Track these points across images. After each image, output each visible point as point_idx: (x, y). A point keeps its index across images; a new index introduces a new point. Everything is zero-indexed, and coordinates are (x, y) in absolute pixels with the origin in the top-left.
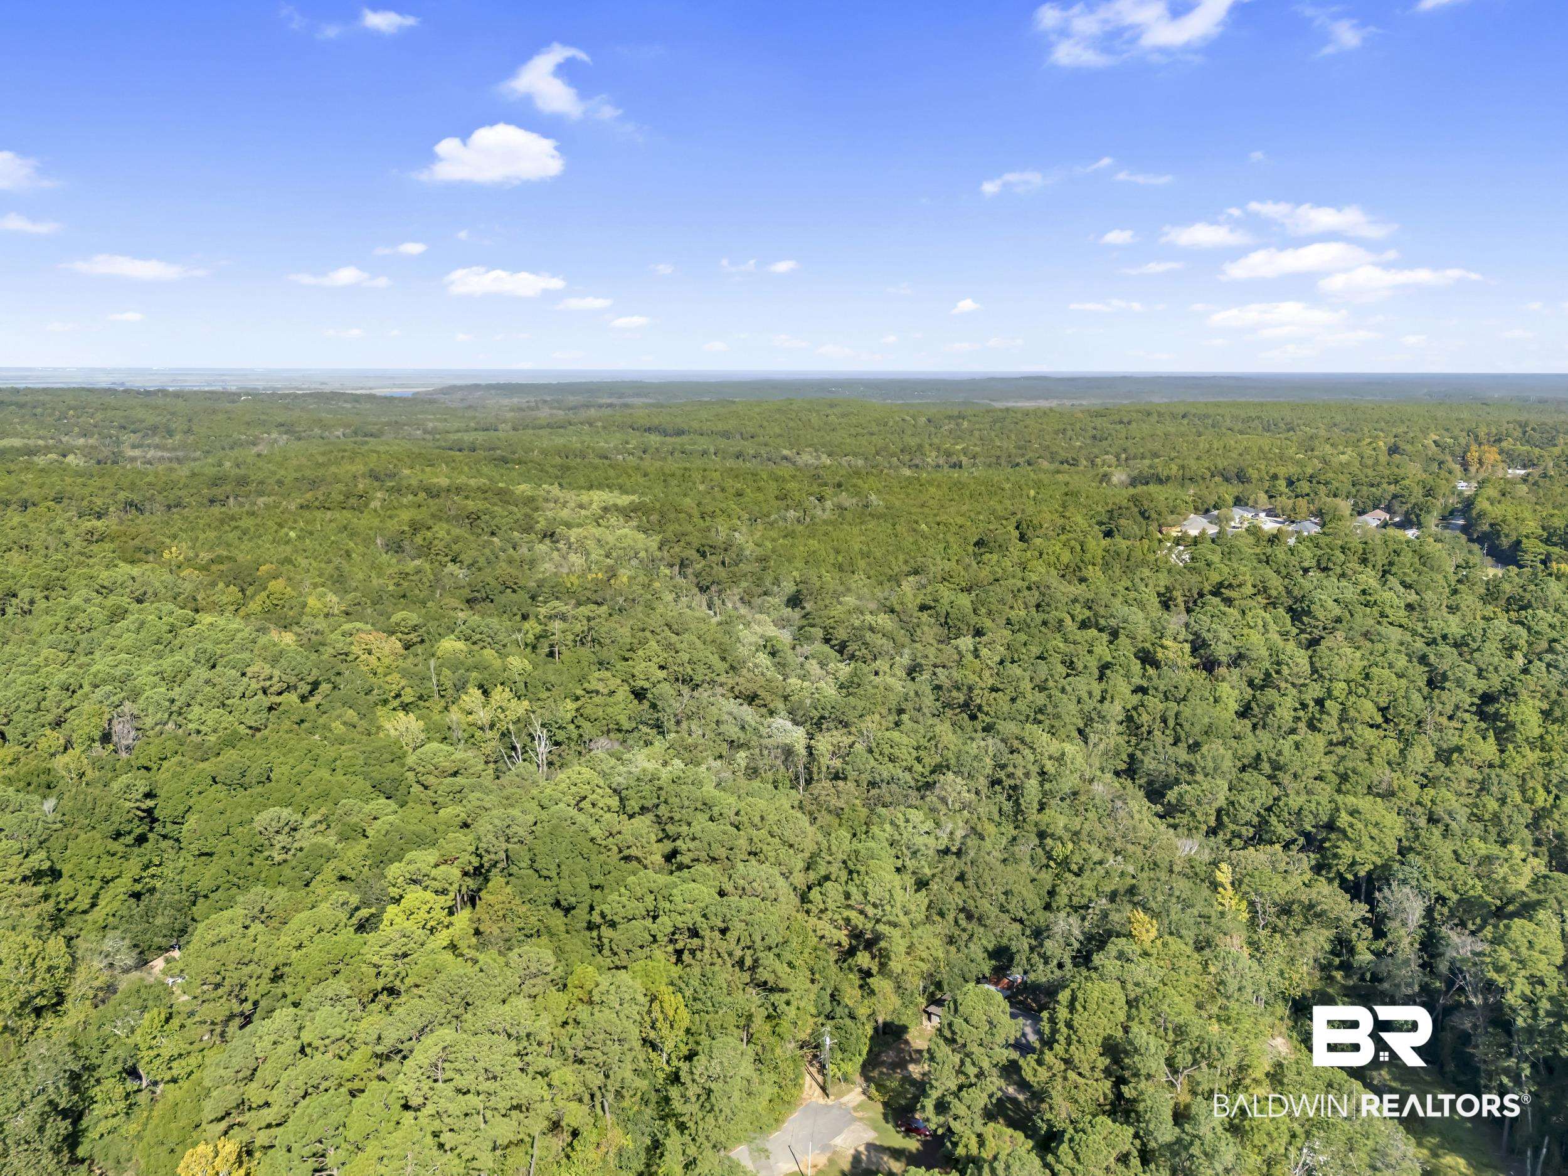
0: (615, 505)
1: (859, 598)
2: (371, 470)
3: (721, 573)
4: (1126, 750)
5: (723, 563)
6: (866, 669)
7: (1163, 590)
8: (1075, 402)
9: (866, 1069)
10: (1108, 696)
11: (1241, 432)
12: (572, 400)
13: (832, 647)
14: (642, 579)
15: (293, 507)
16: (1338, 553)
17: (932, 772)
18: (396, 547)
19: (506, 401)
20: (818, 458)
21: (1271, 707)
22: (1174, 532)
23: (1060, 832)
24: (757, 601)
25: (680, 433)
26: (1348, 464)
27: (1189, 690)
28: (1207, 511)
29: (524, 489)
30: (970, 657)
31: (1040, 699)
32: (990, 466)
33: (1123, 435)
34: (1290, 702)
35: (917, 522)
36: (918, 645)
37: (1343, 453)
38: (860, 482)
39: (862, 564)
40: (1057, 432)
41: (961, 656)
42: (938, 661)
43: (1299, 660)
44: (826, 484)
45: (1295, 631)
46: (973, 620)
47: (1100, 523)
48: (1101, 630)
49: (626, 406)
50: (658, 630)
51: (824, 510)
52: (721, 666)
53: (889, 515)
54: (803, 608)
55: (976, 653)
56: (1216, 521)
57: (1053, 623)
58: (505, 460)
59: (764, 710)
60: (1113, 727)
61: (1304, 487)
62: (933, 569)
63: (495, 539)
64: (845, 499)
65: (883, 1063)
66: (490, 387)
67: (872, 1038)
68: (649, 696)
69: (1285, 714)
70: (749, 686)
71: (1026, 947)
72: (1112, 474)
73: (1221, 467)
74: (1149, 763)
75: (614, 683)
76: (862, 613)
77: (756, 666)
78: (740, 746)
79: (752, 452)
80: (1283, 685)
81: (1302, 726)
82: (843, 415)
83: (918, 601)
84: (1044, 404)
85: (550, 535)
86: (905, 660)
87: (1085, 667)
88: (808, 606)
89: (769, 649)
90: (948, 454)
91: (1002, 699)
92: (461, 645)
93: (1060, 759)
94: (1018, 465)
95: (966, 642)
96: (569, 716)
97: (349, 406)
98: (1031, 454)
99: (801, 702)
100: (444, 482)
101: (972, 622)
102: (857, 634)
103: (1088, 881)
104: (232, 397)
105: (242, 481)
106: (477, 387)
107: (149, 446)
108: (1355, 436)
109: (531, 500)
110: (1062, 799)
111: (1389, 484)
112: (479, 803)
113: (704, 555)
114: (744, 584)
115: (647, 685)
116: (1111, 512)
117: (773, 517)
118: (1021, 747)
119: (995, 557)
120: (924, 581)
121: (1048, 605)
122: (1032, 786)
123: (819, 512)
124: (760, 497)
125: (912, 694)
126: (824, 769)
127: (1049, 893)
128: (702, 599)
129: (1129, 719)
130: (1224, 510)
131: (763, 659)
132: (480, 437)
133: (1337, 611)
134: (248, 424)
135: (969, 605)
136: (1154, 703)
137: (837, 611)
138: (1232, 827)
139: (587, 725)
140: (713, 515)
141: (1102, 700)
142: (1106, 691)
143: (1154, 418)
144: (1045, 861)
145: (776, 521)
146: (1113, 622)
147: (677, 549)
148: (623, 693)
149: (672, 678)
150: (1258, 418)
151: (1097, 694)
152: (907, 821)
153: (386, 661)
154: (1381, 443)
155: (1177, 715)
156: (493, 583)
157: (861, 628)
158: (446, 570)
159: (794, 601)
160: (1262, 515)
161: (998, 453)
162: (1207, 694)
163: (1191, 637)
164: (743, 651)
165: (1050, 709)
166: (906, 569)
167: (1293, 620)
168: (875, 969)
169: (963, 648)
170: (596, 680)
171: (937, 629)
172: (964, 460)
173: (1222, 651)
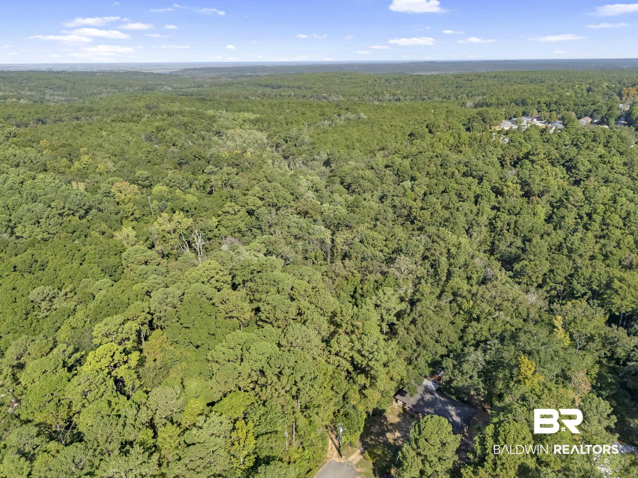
0: (249, 119)
1: (356, 162)
2: (147, 105)
3: (294, 150)
4: (489, 240)
5: (295, 145)
6: (361, 198)
7: (500, 157)
8: (448, 72)
9: (362, 438)
10: (480, 212)
11: (520, 83)
12: (235, 74)
13: (344, 186)
14: (258, 153)
15: (109, 121)
16: (582, 137)
17: (393, 253)
18: (149, 139)
19: (208, 75)
20: (338, 97)
21: (563, 217)
22: (497, 128)
23: (465, 293)
24: (310, 163)
25: (279, 87)
26: (570, 97)
27: (521, 209)
28: (510, 118)
29: (211, 112)
30: (409, 191)
31: (447, 214)
32: (412, 100)
33: (470, 86)
34: (573, 215)
35: (382, 125)
36: (384, 185)
37: (568, 92)
38: (356, 107)
39: (357, 145)
40: (441, 85)
41: (405, 191)
42: (395, 194)
43: (578, 193)
44: (341, 109)
45: (568, 176)
46: (411, 172)
47: (464, 125)
48: (474, 177)
49: (257, 76)
50: (261, 180)
51: (340, 120)
52: (290, 198)
53: (370, 123)
54: (331, 167)
55: (412, 190)
56: (516, 123)
57: (449, 174)
58: (204, 100)
59: (311, 220)
60: (484, 229)
61: (554, 107)
62: (390, 147)
63: (194, 135)
64: (350, 115)
65: (372, 433)
66: (201, 69)
67: (366, 419)
68: (255, 213)
69: (570, 221)
70: (305, 207)
71: (451, 365)
72: (466, 103)
73: (514, 99)
74: (502, 247)
75: (237, 208)
76: (358, 170)
77: (308, 197)
78: (300, 238)
79: (310, 95)
80: (569, 206)
81: (580, 227)
82: (349, 79)
83: (384, 163)
84: (435, 73)
85: (218, 133)
86: (378, 193)
87: (468, 197)
88: (333, 166)
89: (314, 188)
90: (394, 95)
91: (427, 214)
92: (165, 188)
93: (459, 246)
94: (424, 99)
95: (408, 184)
96: (215, 224)
97: (142, 77)
98: (430, 95)
99: (329, 216)
100: (176, 109)
101: (410, 174)
102: (356, 180)
103: (484, 325)
104: (93, 74)
105: (91, 110)
106: (196, 69)
107: (57, 95)
108: (571, 84)
109: (213, 117)
110: (460, 268)
111: (592, 105)
112: (155, 281)
113: (286, 142)
114: (304, 155)
115: (254, 208)
116: (469, 119)
117: (318, 124)
118: (438, 240)
119: (419, 141)
120: (387, 153)
121: (446, 165)
122: (444, 260)
123: (338, 121)
124: (313, 114)
125: (382, 211)
126: (339, 251)
127: (462, 330)
128: (285, 163)
129: (491, 224)
130: (519, 118)
131: (311, 194)
132: (196, 90)
133: (590, 167)
134: (98, 85)
135: (408, 165)
136: (505, 217)
137: (346, 168)
138: (551, 284)
139: (222, 229)
140: (291, 123)
141: (477, 214)
142: (479, 209)
143: (482, 78)
144: (457, 310)
145: (319, 126)
146: (480, 173)
147: (275, 139)
148: (243, 212)
149: (267, 205)
150: (527, 77)
151: (475, 211)
152: (385, 294)
153: (129, 196)
154: (584, 87)
155: (516, 222)
156: (190, 156)
157: (358, 178)
158: (170, 150)
159: (327, 163)
160: (535, 120)
161: (416, 94)
162: (530, 211)
163: (520, 181)
164: (302, 190)
165: (452, 220)
166: (378, 147)
167: (567, 171)
168: (368, 385)
169: (406, 187)
170: (228, 206)
171: (394, 177)
172: (401, 97)
173: (536, 188)
